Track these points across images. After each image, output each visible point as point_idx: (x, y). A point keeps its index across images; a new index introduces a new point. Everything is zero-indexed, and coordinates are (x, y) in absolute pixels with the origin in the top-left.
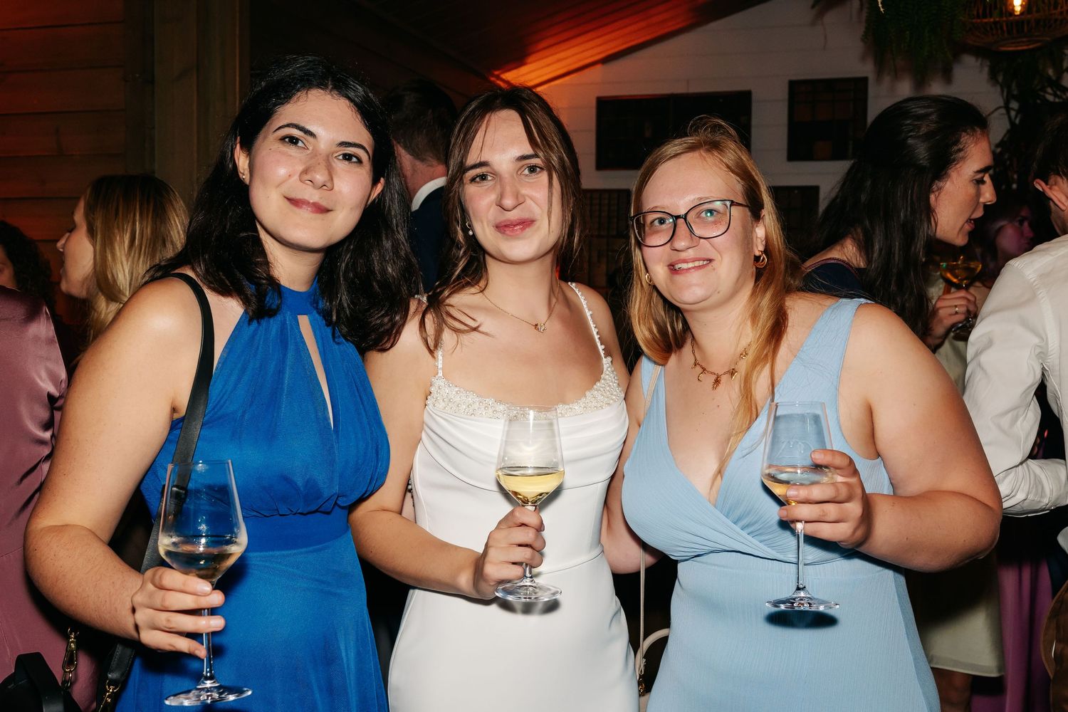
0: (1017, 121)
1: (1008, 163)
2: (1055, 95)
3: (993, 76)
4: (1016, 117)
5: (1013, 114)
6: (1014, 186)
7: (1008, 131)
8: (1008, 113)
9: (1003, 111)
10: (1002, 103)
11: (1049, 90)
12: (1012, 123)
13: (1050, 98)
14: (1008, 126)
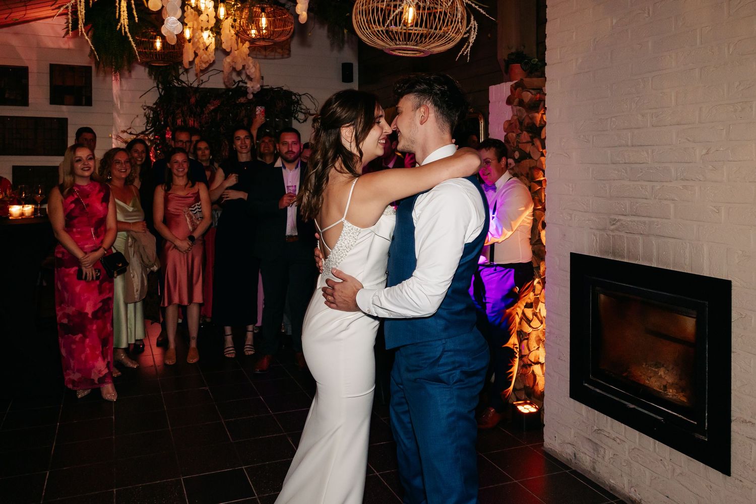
0: (163, 94)
1: (159, 112)
2: (178, 83)
3: (150, 74)
4: (162, 92)
5: (160, 90)
6: (162, 123)
7: (159, 98)
8: (158, 89)
9: (157, 89)
10: (155, 85)
11: (175, 81)
12: (160, 94)
13: (176, 85)
14: (159, 96)
